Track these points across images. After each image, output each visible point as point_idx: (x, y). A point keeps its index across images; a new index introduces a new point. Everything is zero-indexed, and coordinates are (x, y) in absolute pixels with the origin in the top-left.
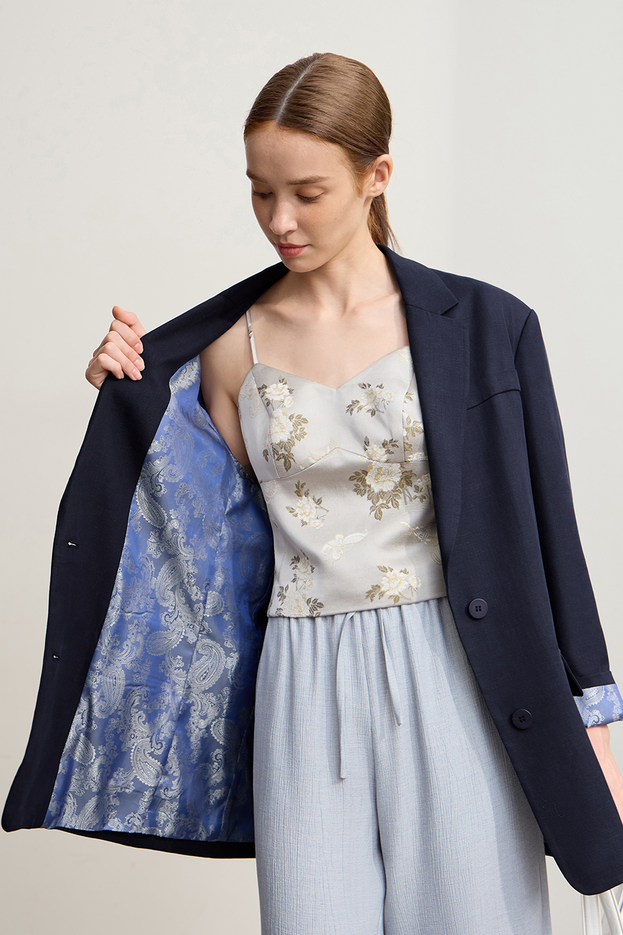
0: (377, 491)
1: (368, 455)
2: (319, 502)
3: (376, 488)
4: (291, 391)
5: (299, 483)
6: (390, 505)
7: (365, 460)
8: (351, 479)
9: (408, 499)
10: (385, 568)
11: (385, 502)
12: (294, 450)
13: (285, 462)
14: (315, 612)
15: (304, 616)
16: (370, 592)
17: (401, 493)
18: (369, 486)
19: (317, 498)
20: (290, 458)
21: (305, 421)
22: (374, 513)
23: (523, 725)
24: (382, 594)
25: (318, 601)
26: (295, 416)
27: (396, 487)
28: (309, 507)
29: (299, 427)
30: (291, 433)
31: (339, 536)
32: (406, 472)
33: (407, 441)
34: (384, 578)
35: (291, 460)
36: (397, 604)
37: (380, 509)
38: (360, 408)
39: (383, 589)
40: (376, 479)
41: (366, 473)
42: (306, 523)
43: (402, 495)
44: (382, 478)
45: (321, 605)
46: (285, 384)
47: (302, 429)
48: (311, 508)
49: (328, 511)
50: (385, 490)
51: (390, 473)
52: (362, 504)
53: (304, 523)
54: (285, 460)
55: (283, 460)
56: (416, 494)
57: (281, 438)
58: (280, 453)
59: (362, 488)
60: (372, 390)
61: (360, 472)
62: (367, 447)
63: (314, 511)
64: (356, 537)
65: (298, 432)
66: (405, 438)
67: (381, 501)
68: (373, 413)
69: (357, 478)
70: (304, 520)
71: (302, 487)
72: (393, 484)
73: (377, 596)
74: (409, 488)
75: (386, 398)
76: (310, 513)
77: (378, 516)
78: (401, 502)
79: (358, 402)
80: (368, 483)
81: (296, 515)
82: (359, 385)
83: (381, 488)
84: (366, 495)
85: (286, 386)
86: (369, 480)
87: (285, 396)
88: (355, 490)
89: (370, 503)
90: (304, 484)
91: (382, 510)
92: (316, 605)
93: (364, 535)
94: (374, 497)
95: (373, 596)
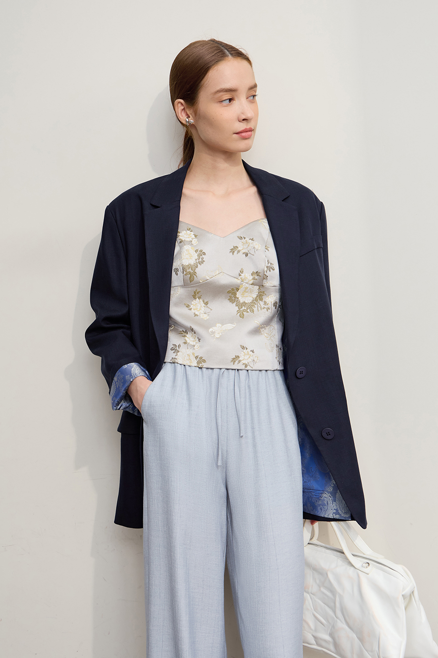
0: (241, 302)
1: (241, 279)
2: (206, 304)
3: (241, 300)
4: (196, 236)
5: (196, 291)
6: (249, 310)
7: (239, 282)
8: (229, 292)
9: (259, 308)
10: (244, 347)
11: (246, 309)
12: (197, 270)
13: (191, 277)
14: (200, 365)
15: (193, 365)
16: (234, 359)
17: (255, 304)
18: (238, 298)
19: (206, 301)
20: (195, 275)
21: (204, 254)
22: (239, 314)
23: (329, 437)
24: (240, 361)
25: (203, 359)
26: (199, 250)
27: (253, 301)
28: (200, 306)
29: (201, 257)
30: (196, 260)
31: (218, 325)
32: (261, 292)
33: (265, 273)
34: (242, 353)
35: (195, 276)
36: (246, 369)
37: (242, 312)
38: (239, 252)
39: (240, 359)
40: (243, 294)
41: (238, 289)
42: (198, 316)
43: (256, 306)
44: (246, 294)
45: (204, 361)
46: (192, 231)
47: (203, 258)
48: (201, 306)
49: (211, 310)
50: (246, 302)
51: (251, 291)
52: (233, 308)
53: (196, 315)
54: (191, 275)
55: (189, 276)
56: (264, 306)
57: (190, 262)
58: (188, 271)
59: (233, 299)
60: (246, 241)
61: (235, 289)
62: (241, 274)
63: (203, 309)
64: (229, 326)
65: (200, 260)
66: (265, 272)
67: (243, 308)
68: (247, 255)
69: (231, 292)
70: (196, 313)
71: (198, 293)
72: (252, 299)
73: (237, 362)
74: (260, 302)
75: (256, 247)
76: (200, 309)
77: (242, 316)
78: (255, 309)
79: (237, 247)
80: (237, 296)
81: (191, 309)
82: (238, 237)
83: (244, 300)
84: (235, 303)
85: (192, 233)
86: (238, 294)
87: (192, 239)
88: (229, 299)
89: (237, 308)
90: (200, 292)
91: (244, 313)
92: (201, 360)
93: (234, 326)
94: (240, 305)
95: (235, 361)
